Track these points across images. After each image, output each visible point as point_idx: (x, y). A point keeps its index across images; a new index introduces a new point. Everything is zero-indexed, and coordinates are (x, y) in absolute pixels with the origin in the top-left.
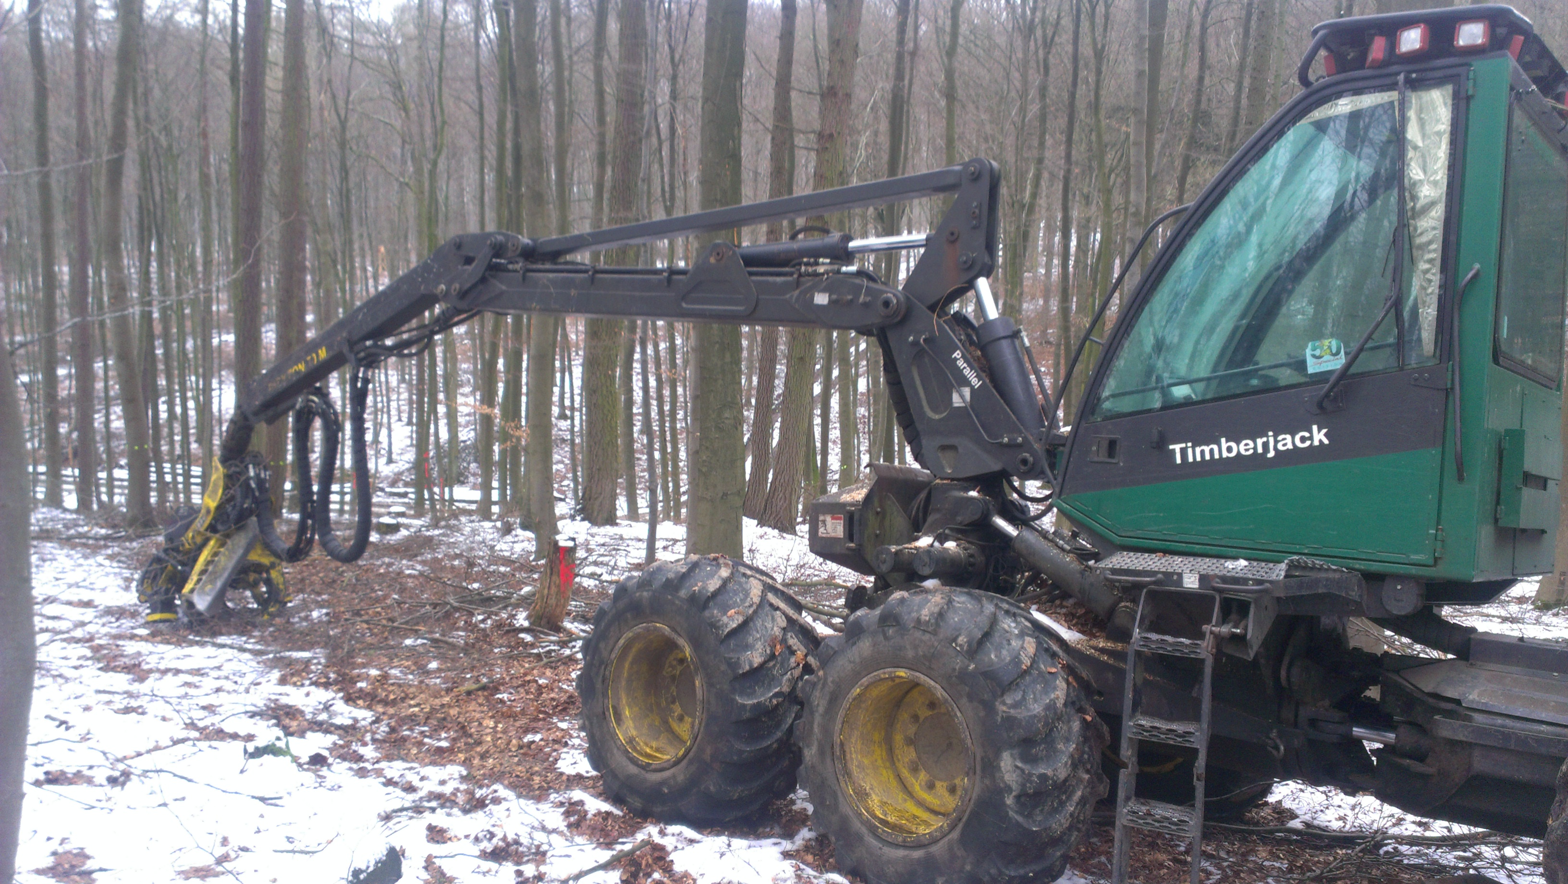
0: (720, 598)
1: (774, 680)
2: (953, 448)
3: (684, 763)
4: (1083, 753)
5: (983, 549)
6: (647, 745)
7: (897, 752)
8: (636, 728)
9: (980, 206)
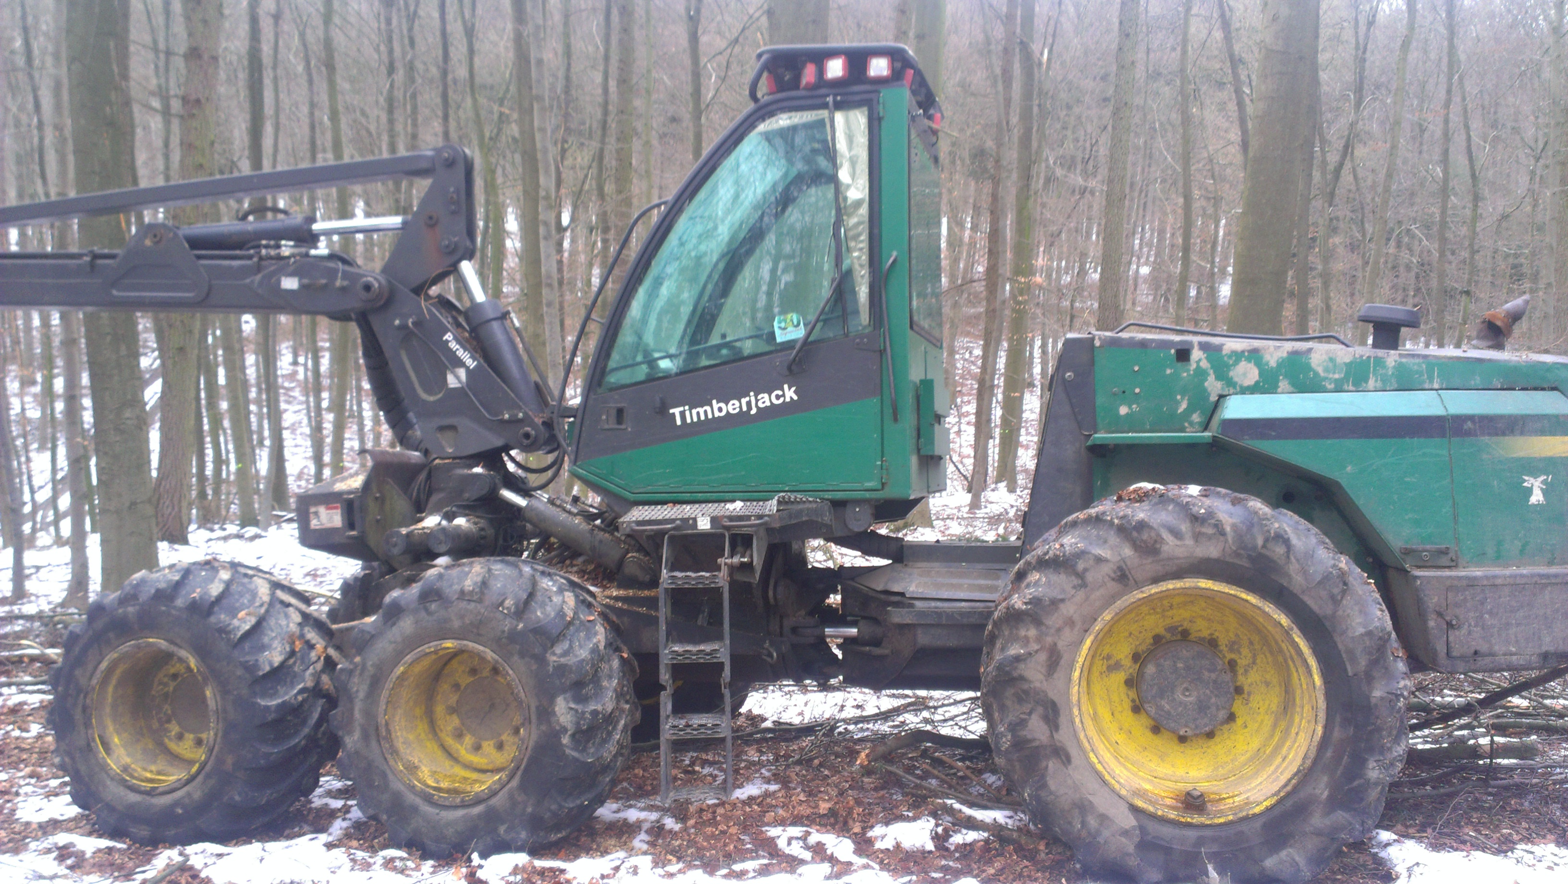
0: (225, 602)
1: (295, 677)
2: (452, 428)
3: (200, 778)
4: (623, 686)
5: (491, 521)
6: (145, 770)
7: (439, 723)
8: (128, 755)
9: (457, 191)
